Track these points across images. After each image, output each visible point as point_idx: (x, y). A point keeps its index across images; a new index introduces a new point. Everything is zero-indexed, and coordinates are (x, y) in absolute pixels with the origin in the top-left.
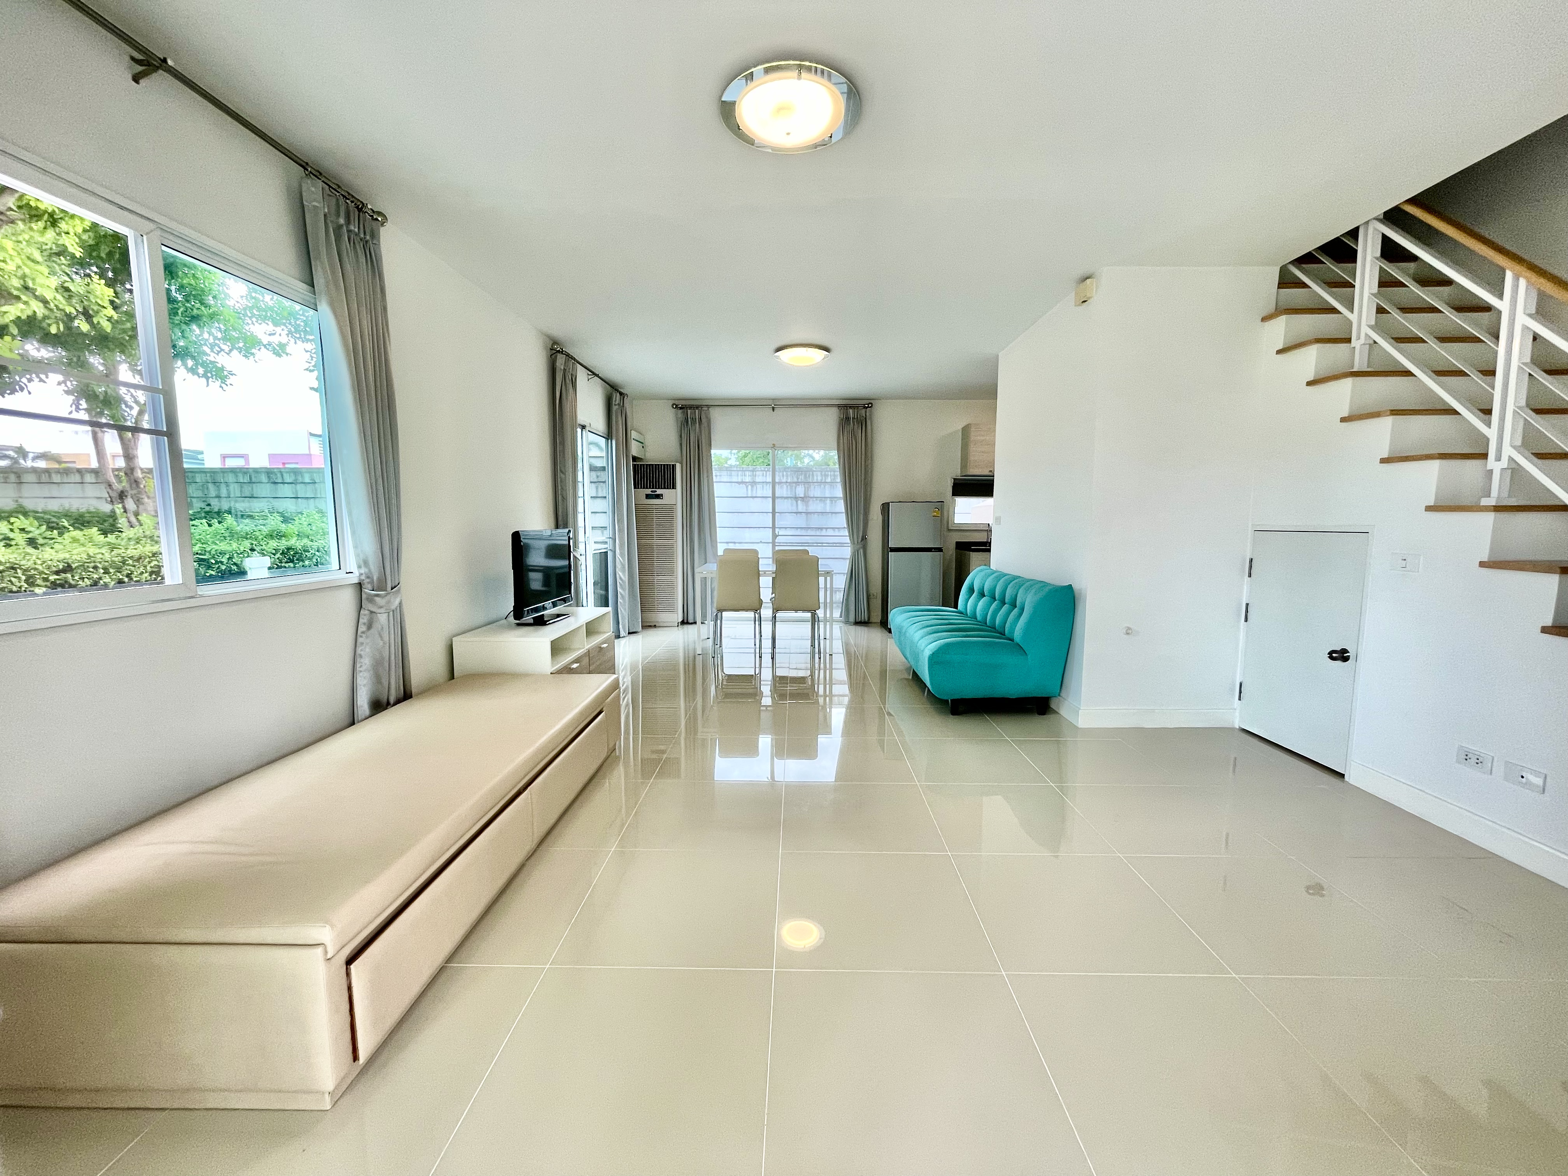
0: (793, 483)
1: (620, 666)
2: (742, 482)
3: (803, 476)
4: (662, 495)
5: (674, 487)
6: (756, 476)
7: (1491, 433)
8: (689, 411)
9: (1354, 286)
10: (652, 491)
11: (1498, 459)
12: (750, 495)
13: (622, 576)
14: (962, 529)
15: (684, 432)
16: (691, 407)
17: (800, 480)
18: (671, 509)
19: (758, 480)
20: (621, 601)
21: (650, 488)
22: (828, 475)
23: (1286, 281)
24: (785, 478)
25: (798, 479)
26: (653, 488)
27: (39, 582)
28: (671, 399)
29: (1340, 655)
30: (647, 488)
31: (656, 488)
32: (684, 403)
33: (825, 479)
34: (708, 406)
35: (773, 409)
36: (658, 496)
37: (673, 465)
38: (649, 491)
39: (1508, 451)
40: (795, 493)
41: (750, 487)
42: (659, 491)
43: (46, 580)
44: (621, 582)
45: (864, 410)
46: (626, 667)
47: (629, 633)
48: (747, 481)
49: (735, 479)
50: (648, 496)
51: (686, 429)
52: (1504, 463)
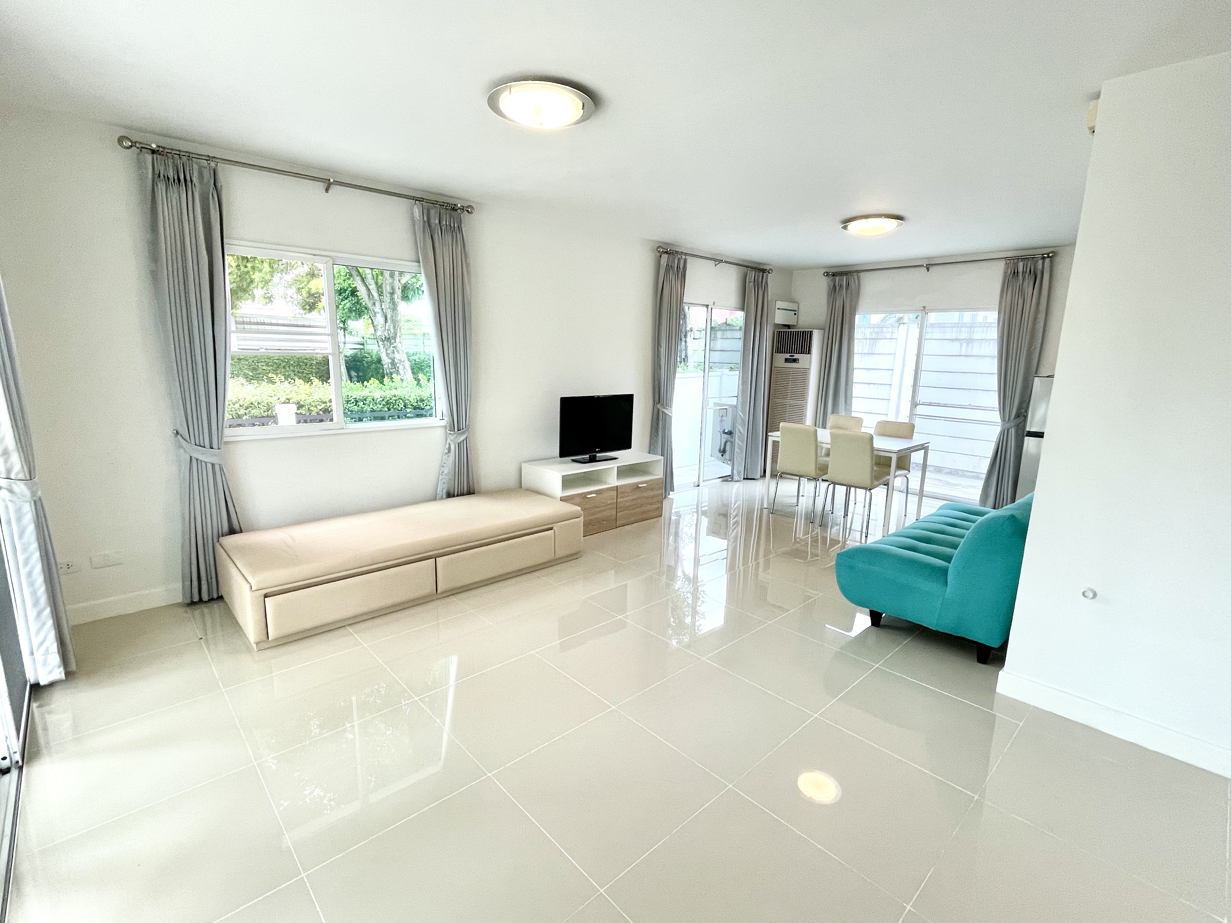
1: (732, 506)
2: (957, 340)
4: (798, 359)
5: (809, 352)
6: (973, 332)
8: (838, 276)
10: (790, 356)
12: (963, 353)
13: (741, 430)
16: (842, 274)
18: (805, 373)
19: (976, 336)
20: (738, 451)
21: (789, 353)
26: (792, 353)
27: (410, 406)
28: (823, 268)
30: (787, 353)
31: (794, 353)
32: (834, 270)
34: (858, 272)
35: (928, 269)
36: (795, 361)
37: (811, 331)
38: (788, 356)
41: (965, 344)
42: (796, 356)
43: (412, 405)
44: (739, 434)
46: (738, 507)
47: (744, 479)
48: (963, 337)
49: (948, 336)
50: (787, 360)
51: (833, 296)
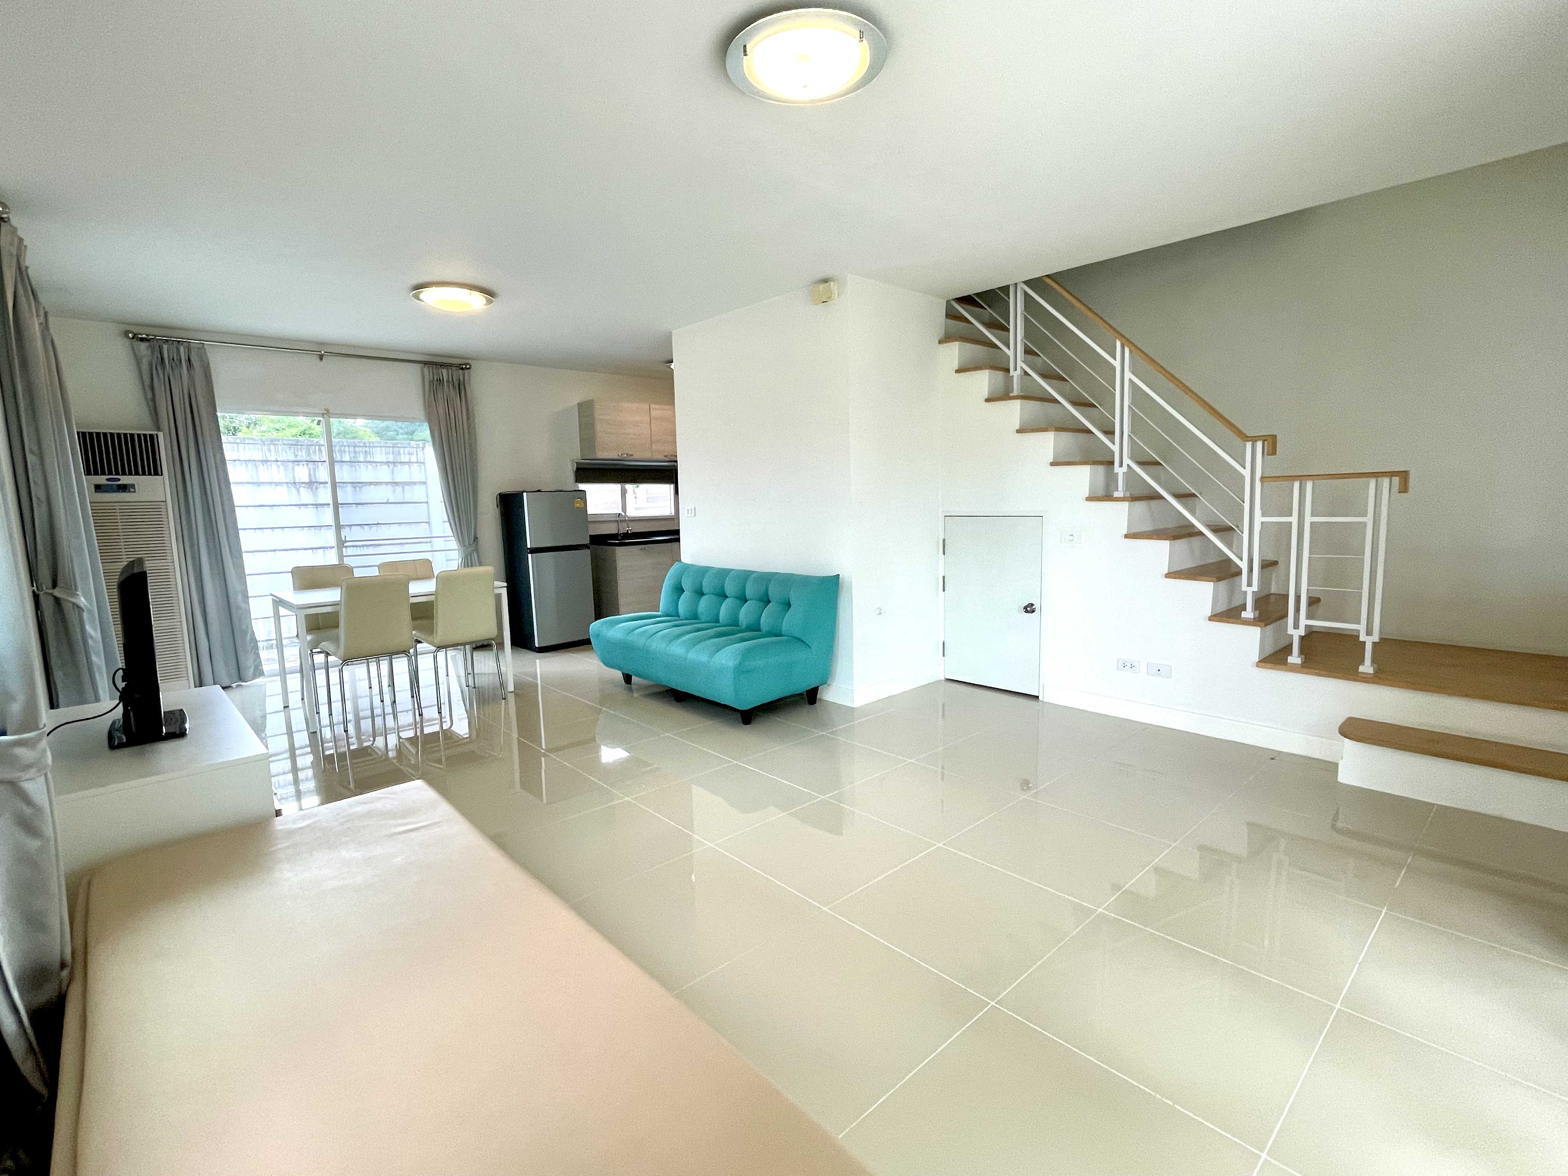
0: (289, 461)
3: (304, 451)
4: (133, 486)
5: (156, 473)
7: (1116, 448)
8: (165, 347)
9: (1008, 330)
10: (108, 480)
11: (1121, 465)
14: (600, 520)
15: (159, 381)
16: (167, 340)
17: (299, 459)
18: (151, 510)
21: (103, 473)
22: (345, 451)
23: (951, 315)
24: (273, 453)
25: (296, 456)
26: (110, 473)
28: (123, 323)
29: (1029, 609)
30: (99, 474)
31: (117, 473)
32: (151, 331)
33: (342, 457)
34: (202, 342)
35: (321, 357)
36: (124, 488)
37: (147, 436)
38: (102, 480)
39: (1127, 461)
40: (294, 477)
42: (125, 480)
45: (461, 371)
50: (101, 489)
51: (161, 375)
52: (1125, 469)
